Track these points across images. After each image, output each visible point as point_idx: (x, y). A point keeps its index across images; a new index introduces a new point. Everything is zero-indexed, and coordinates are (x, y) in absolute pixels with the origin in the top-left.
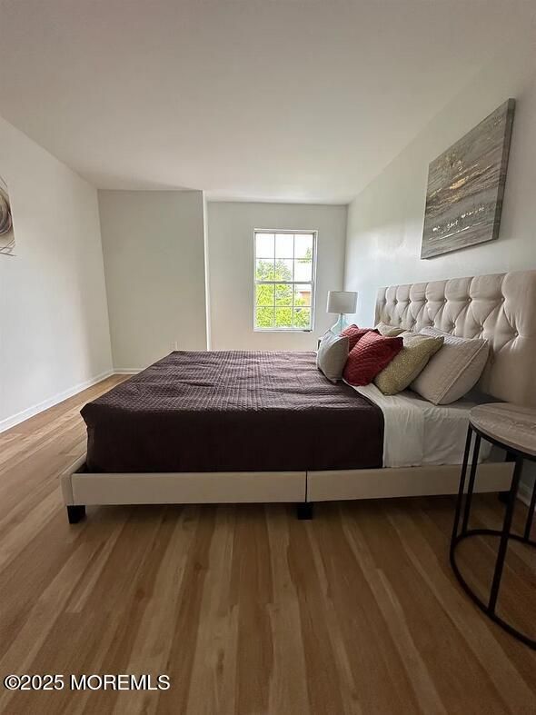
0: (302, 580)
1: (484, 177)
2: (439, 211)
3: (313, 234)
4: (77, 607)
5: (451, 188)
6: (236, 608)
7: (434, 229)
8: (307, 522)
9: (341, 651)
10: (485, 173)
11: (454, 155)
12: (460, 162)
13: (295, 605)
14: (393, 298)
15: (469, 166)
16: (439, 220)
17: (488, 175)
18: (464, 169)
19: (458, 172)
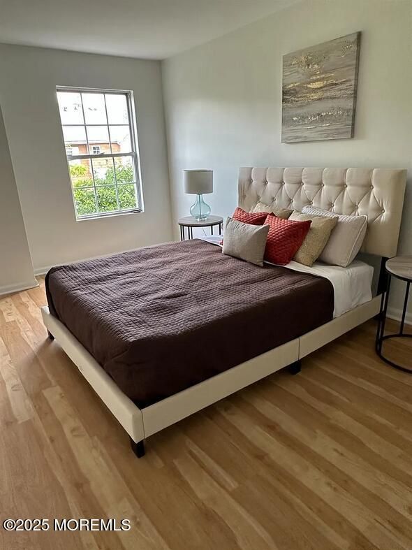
0: (331, 402)
1: (340, 87)
2: (299, 104)
3: (126, 94)
4: (233, 485)
5: (309, 86)
6: (318, 431)
7: (295, 119)
8: (299, 374)
9: (378, 418)
10: (341, 83)
11: (310, 58)
12: (316, 66)
13: (341, 413)
14: (262, 179)
15: (325, 72)
16: (300, 111)
17: (344, 86)
18: (320, 74)
19: (315, 75)
